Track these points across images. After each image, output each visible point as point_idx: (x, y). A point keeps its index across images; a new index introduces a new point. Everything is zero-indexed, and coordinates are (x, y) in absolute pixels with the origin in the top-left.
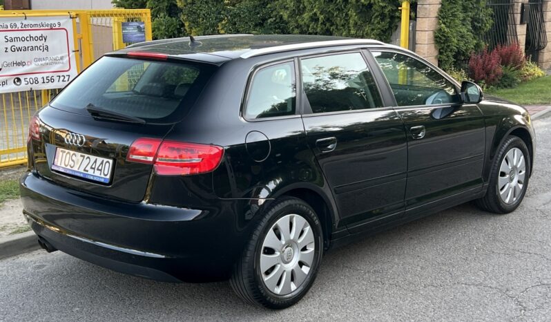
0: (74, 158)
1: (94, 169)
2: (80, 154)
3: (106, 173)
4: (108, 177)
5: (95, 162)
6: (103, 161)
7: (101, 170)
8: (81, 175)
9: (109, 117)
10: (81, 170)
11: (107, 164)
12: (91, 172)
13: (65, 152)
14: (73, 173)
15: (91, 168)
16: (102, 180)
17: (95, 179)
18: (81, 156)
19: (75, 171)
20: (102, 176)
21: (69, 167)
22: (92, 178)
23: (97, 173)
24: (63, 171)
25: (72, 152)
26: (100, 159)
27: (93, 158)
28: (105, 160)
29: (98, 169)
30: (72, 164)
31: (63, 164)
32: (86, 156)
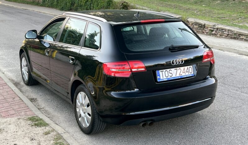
0: (170, 72)
1: (185, 72)
2: (174, 69)
3: (191, 72)
4: (192, 73)
5: (184, 69)
6: (188, 68)
7: (188, 72)
8: (180, 78)
9: (182, 48)
10: (178, 75)
11: (190, 68)
12: (183, 74)
13: (163, 71)
14: (174, 79)
15: (183, 73)
16: (191, 76)
17: (187, 76)
18: (175, 69)
19: (174, 77)
20: (190, 74)
21: (169, 77)
22: (185, 77)
23: (187, 74)
24: (167, 80)
25: (168, 70)
26: (186, 68)
27: (182, 68)
28: (189, 67)
29: (187, 72)
30: (171, 75)
31: (165, 77)
32: (178, 68)
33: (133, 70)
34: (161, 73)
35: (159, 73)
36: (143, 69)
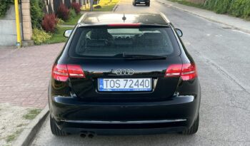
0: (118, 82)
1: (138, 85)
3: (147, 86)
4: (149, 87)
5: (138, 81)
6: (143, 80)
7: (143, 85)
8: (129, 90)
10: (127, 87)
11: (147, 81)
12: (135, 87)
13: (109, 80)
14: (121, 90)
15: (135, 85)
17: (141, 90)
18: (125, 80)
20: (145, 88)
21: (115, 88)
23: (141, 87)
24: (111, 90)
25: (115, 80)
26: (141, 80)
27: (135, 80)
28: (145, 79)
29: (141, 85)
30: (118, 86)
31: (109, 87)
32: (129, 79)
33: (71, 75)
34: (105, 82)
35: (102, 82)
36: (82, 75)
